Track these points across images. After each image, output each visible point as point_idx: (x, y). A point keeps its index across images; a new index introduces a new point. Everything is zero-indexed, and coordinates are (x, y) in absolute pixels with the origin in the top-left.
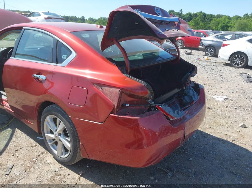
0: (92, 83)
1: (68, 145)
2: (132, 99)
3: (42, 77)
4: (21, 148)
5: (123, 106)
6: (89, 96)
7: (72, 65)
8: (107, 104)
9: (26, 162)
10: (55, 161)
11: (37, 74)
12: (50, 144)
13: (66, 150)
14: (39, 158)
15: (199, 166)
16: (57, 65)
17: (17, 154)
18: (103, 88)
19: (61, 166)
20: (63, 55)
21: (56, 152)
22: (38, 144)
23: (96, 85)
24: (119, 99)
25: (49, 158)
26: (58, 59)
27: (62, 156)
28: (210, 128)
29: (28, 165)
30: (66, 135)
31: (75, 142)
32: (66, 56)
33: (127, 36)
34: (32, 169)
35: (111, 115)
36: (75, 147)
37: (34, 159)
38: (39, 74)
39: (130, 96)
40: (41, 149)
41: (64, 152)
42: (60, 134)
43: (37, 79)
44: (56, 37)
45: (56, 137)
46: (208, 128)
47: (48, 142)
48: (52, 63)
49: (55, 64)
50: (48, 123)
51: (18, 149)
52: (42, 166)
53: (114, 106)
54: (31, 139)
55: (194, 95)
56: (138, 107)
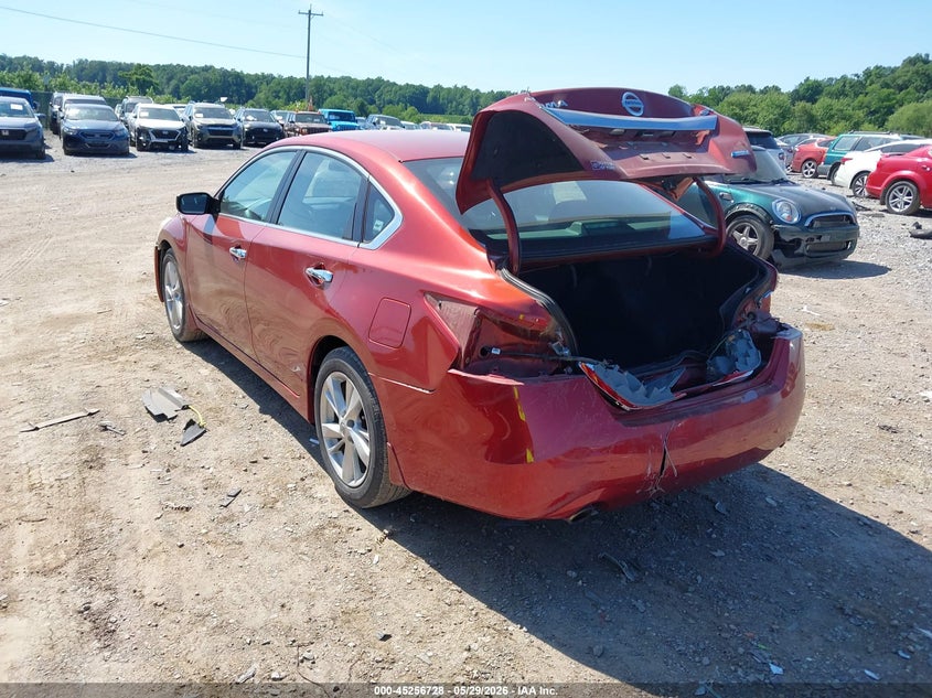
0: (422, 291)
1: (365, 450)
2: (515, 339)
3: (325, 275)
4: (266, 458)
5: (485, 352)
6: (411, 325)
7: (393, 245)
8: (446, 343)
9: (270, 489)
10: (338, 496)
11: (316, 268)
12: (330, 450)
13: (362, 467)
14: (301, 483)
15: (735, 574)
16: (361, 245)
17: (254, 469)
18: (443, 303)
19: (348, 508)
20: (378, 222)
21: (339, 470)
22: (308, 455)
23: (429, 297)
24: (472, 332)
25: (325, 489)
26: (362, 233)
27: (353, 484)
28: (850, 485)
29: (273, 495)
30: (364, 426)
31: (378, 442)
32: (382, 223)
33: (537, 172)
34: (279, 505)
35: (453, 371)
36: (378, 454)
37: (289, 486)
38: (319, 267)
39: (507, 328)
40: (311, 464)
41: (356, 471)
42: (351, 424)
43: (316, 279)
44: (366, 174)
45: (343, 429)
46: (841, 486)
47: (326, 445)
48: (352, 239)
49: (356, 244)
50: (329, 394)
51: (260, 459)
52: (304, 503)
53: (460, 349)
54: (296, 442)
55: (747, 355)
56: (528, 361)
